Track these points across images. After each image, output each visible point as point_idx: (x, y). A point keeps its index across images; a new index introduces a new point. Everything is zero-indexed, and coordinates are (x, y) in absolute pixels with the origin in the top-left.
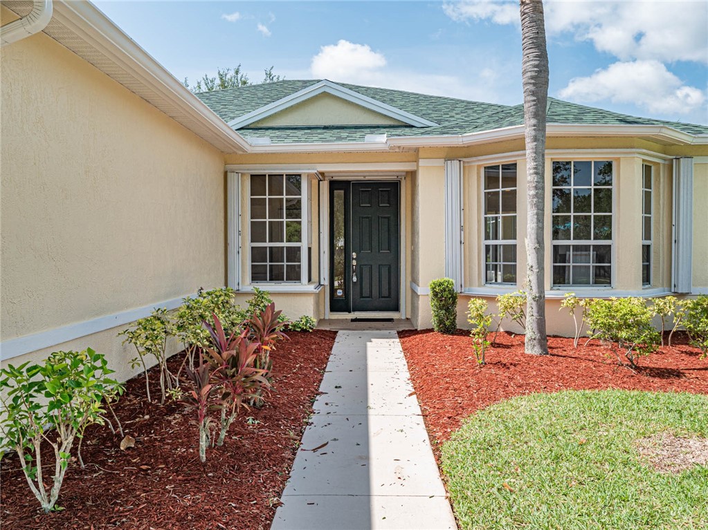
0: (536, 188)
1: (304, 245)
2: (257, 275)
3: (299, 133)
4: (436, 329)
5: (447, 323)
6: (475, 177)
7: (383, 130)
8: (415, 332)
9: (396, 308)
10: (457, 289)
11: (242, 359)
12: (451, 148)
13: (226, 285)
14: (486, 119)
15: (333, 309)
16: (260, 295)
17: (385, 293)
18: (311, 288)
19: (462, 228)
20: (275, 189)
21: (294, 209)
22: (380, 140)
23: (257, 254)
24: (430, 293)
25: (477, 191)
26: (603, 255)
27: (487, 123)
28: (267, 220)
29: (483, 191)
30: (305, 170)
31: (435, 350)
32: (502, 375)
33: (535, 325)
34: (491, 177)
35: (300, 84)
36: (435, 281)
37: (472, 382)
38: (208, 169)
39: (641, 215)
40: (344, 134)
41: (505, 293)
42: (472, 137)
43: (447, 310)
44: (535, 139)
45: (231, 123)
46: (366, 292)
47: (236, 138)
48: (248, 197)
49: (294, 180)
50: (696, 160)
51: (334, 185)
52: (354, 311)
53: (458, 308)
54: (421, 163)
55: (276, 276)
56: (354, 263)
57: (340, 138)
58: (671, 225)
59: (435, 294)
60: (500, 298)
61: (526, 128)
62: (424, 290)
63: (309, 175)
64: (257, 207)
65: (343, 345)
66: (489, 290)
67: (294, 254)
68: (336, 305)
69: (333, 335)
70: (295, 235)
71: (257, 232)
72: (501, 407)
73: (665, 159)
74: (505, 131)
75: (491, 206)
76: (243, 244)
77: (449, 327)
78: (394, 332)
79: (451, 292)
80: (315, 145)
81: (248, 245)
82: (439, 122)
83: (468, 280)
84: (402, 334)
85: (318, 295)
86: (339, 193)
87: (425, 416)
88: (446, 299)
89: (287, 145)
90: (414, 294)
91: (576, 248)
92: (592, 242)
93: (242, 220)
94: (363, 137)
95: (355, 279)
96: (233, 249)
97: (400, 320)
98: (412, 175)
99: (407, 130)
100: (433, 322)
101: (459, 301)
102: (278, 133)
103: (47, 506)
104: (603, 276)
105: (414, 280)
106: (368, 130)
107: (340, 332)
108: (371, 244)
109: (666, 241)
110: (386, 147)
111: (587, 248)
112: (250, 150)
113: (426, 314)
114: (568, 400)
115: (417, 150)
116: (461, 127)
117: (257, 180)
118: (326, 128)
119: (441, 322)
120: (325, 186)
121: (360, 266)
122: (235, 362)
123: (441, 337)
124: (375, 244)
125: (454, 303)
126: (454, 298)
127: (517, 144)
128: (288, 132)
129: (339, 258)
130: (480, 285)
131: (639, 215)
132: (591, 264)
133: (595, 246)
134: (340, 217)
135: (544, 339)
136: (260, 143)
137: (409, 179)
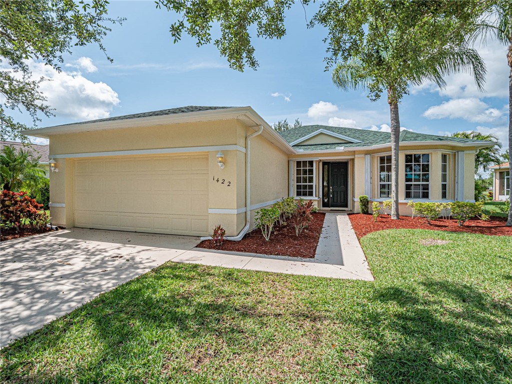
0: (395, 165)
1: (314, 184)
2: (299, 194)
3: (313, 147)
4: (361, 213)
5: (365, 211)
6: (376, 160)
7: (342, 145)
8: (354, 214)
9: (346, 206)
10: (369, 199)
11: (306, 212)
12: (367, 151)
13: (289, 196)
14: (381, 139)
15: (323, 206)
16: (301, 200)
17: (342, 200)
18: (317, 198)
19: (371, 178)
20: (305, 165)
21: (311, 171)
22: (341, 149)
23: (298, 187)
24: (359, 200)
25: (377, 164)
26: (426, 187)
27: (381, 141)
28: (302, 176)
29: (379, 165)
30: (314, 159)
31: (360, 218)
32: (382, 224)
33: (395, 210)
34: (382, 160)
35: (310, 127)
36: (361, 196)
37: (372, 226)
38: (283, 159)
39: (441, 173)
40: (328, 146)
41: (386, 201)
42: (374, 147)
43: (365, 206)
44: (395, 149)
45: (290, 144)
46: (335, 201)
47: (292, 149)
48: (296, 168)
49: (311, 163)
50: (465, 152)
51: (324, 163)
52: (331, 207)
53: (369, 206)
54: (356, 156)
55: (305, 194)
56: (331, 190)
57: (327, 148)
58: (455, 177)
59: (361, 201)
60: (384, 202)
61: (392, 145)
62: (357, 199)
63: (316, 161)
64: (298, 172)
65: (328, 217)
66: (381, 200)
67: (311, 187)
68: (325, 205)
69: (324, 214)
70: (311, 180)
71: (298, 180)
72: (381, 232)
73: (452, 152)
74: (387, 145)
75: (382, 169)
76: (294, 184)
77: (366, 211)
78: (346, 214)
79: (367, 200)
80: (318, 151)
81: (296, 184)
82: (363, 140)
83: (373, 196)
84: (349, 214)
85: (318, 201)
86: (326, 166)
87: (356, 233)
88: (365, 203)
89: (309, 151)
90: (354, 202)
91: (415, 185)
92: (421, 183)
93: (294, 176)
94: (335, 148)
95: (331, 196)
96: (290, 186)
97: (348, 211)
98: (353, 160)
99: (351, 144)
100: (360, 210)
101: (369, 203)
102: (305, 147)
103: (267, 240)
104: (426, 195)
105: (353, 196)
106: (337, 145)
107: (327, 214)
108: (337, 183)
109: (453, 182)
110: (343, 151)
111: (419, 185)
112: (297, 153)
113: (358, 207)
114: (403, 231)
115: (354, 151)
116: (371, 143)
117: (299, 163)
118: (322, 144)
119: (363, 210)
120: (321, 164)
121: (333, 192)
122: (304, 212)
123: (363, 215)
124: (339, 183)
125: (368, 204)
126: (368, 202)
127: (389, 149)
128: (309, 147)
129: (326, 189)
130: (378, 198)
131: (440, 173)
132: (421, 191)
133: (422, 185)
134: (326, 173)
135: (398, 215)
136: (301, 151)
137: (351, 161)
